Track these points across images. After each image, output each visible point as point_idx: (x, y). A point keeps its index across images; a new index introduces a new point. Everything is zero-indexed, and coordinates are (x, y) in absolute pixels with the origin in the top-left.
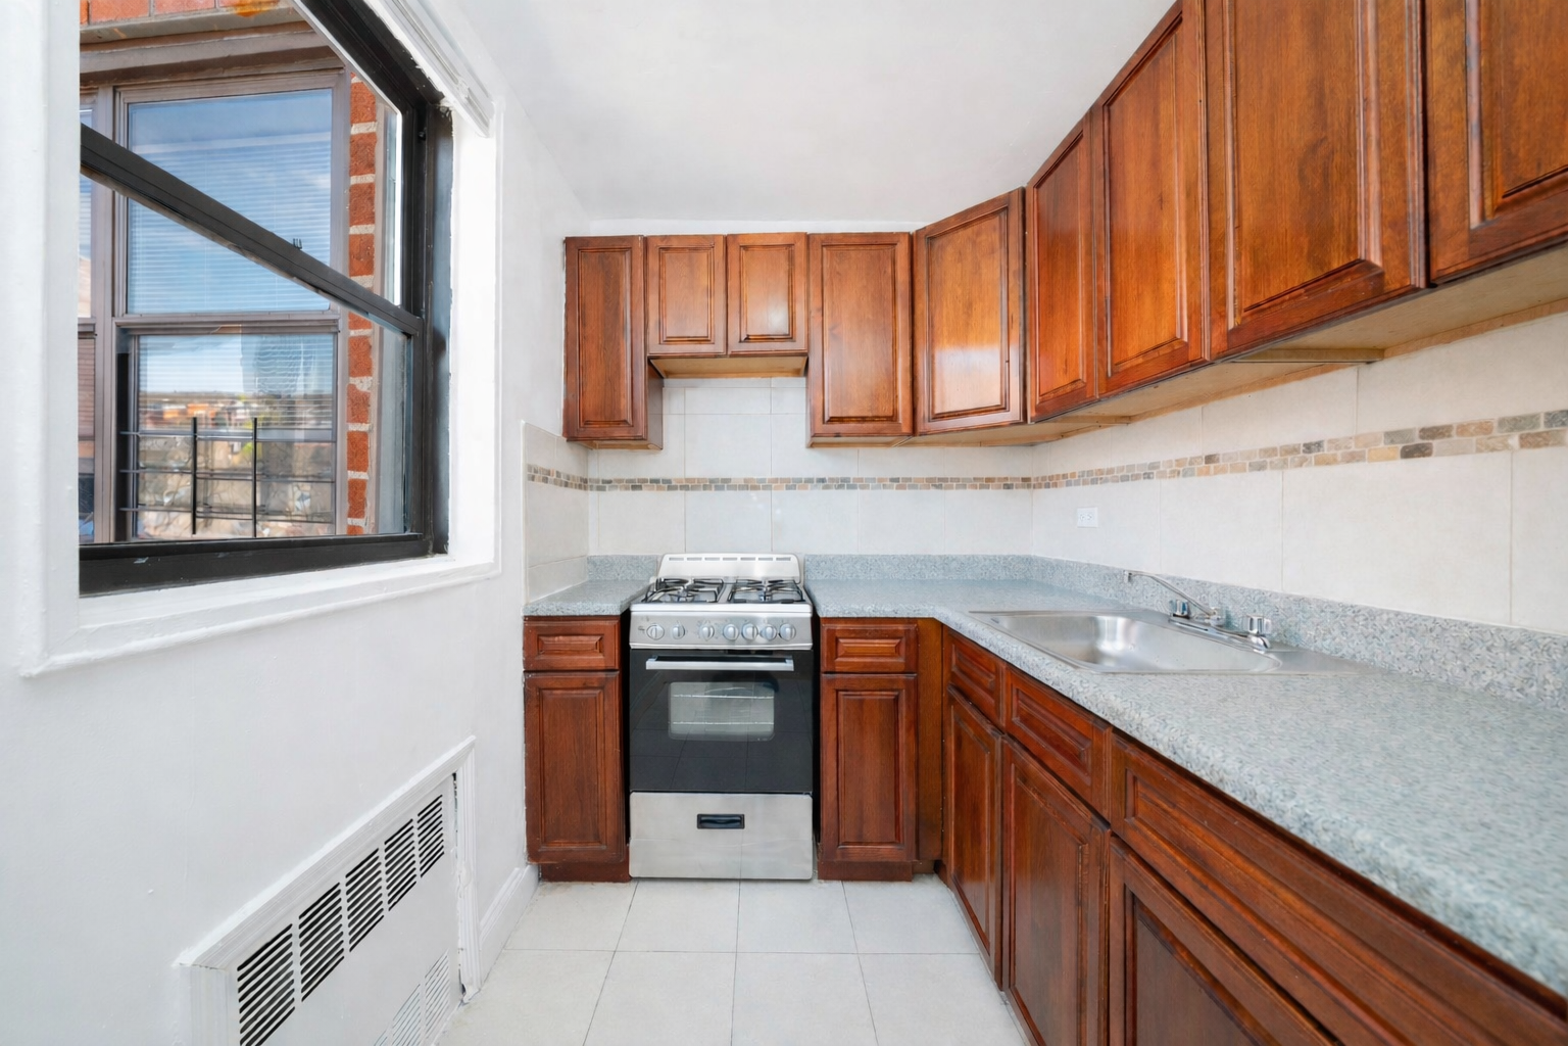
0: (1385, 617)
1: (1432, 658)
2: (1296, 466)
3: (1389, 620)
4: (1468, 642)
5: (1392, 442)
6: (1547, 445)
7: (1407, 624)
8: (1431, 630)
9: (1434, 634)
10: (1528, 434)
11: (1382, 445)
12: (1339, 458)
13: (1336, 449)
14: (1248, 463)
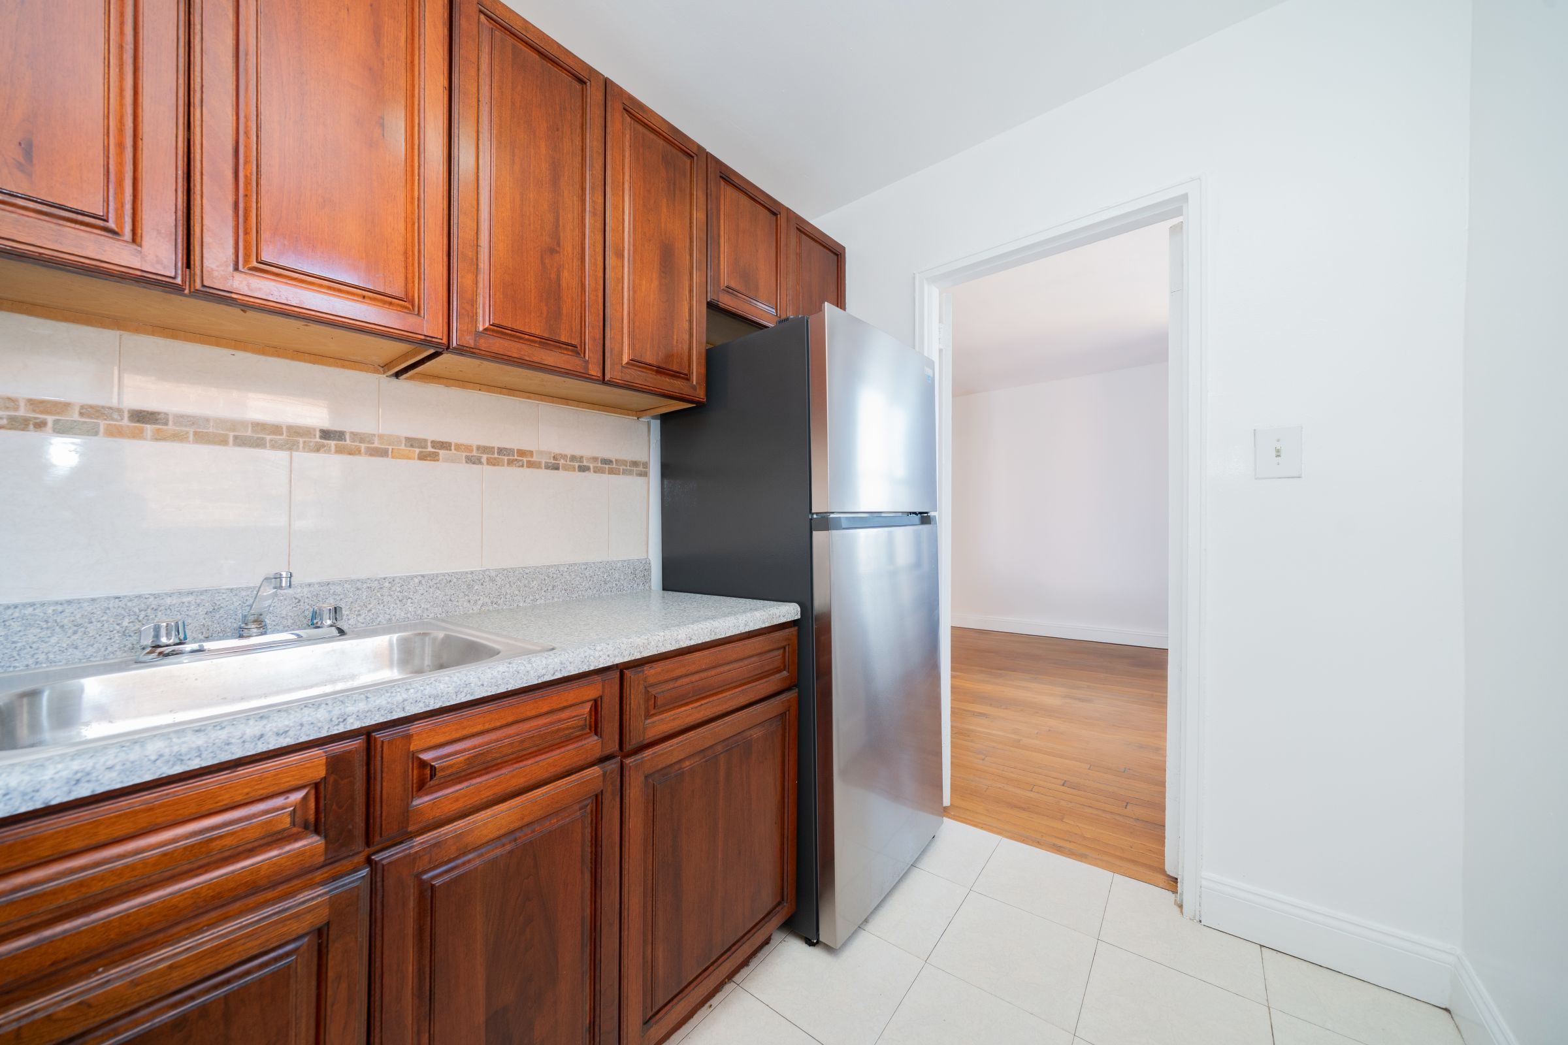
0: (416, 580)
1: (451, 600)
2: (311, 451)
3: (420, 582)
4: (472, 583)
5: (412, 446)
6: (498, 465)
7: (434, 581)
8: (450, 581)
9: (452, 583)
10: (491, 458)
11: (403, 447)
12: (363, 450)
13: (360, 442)
14: (231, 434)
